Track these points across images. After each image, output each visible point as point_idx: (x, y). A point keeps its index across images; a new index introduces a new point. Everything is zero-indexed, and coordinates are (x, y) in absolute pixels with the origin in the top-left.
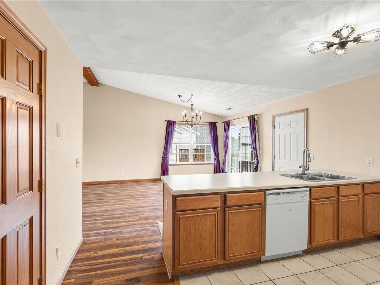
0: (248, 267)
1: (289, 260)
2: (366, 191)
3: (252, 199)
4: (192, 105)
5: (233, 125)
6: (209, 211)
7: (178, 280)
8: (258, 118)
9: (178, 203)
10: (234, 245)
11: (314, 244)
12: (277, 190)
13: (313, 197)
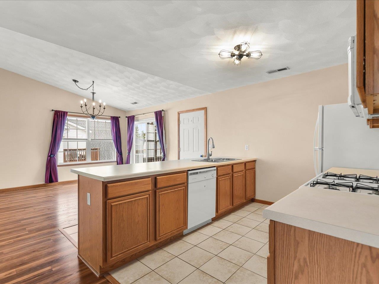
0: (175, 242)
1: (204, 228)
2: (247, 168)
3: (178, 179)
4: (93, 93)
5: (138, 120)
6: (141, 195)
7: (110, 274)
8: (164, 114)
9: (110, 190)
10: (164, 225)
11: (219, 212)
12: (196, 171)
13: (219, 174)
